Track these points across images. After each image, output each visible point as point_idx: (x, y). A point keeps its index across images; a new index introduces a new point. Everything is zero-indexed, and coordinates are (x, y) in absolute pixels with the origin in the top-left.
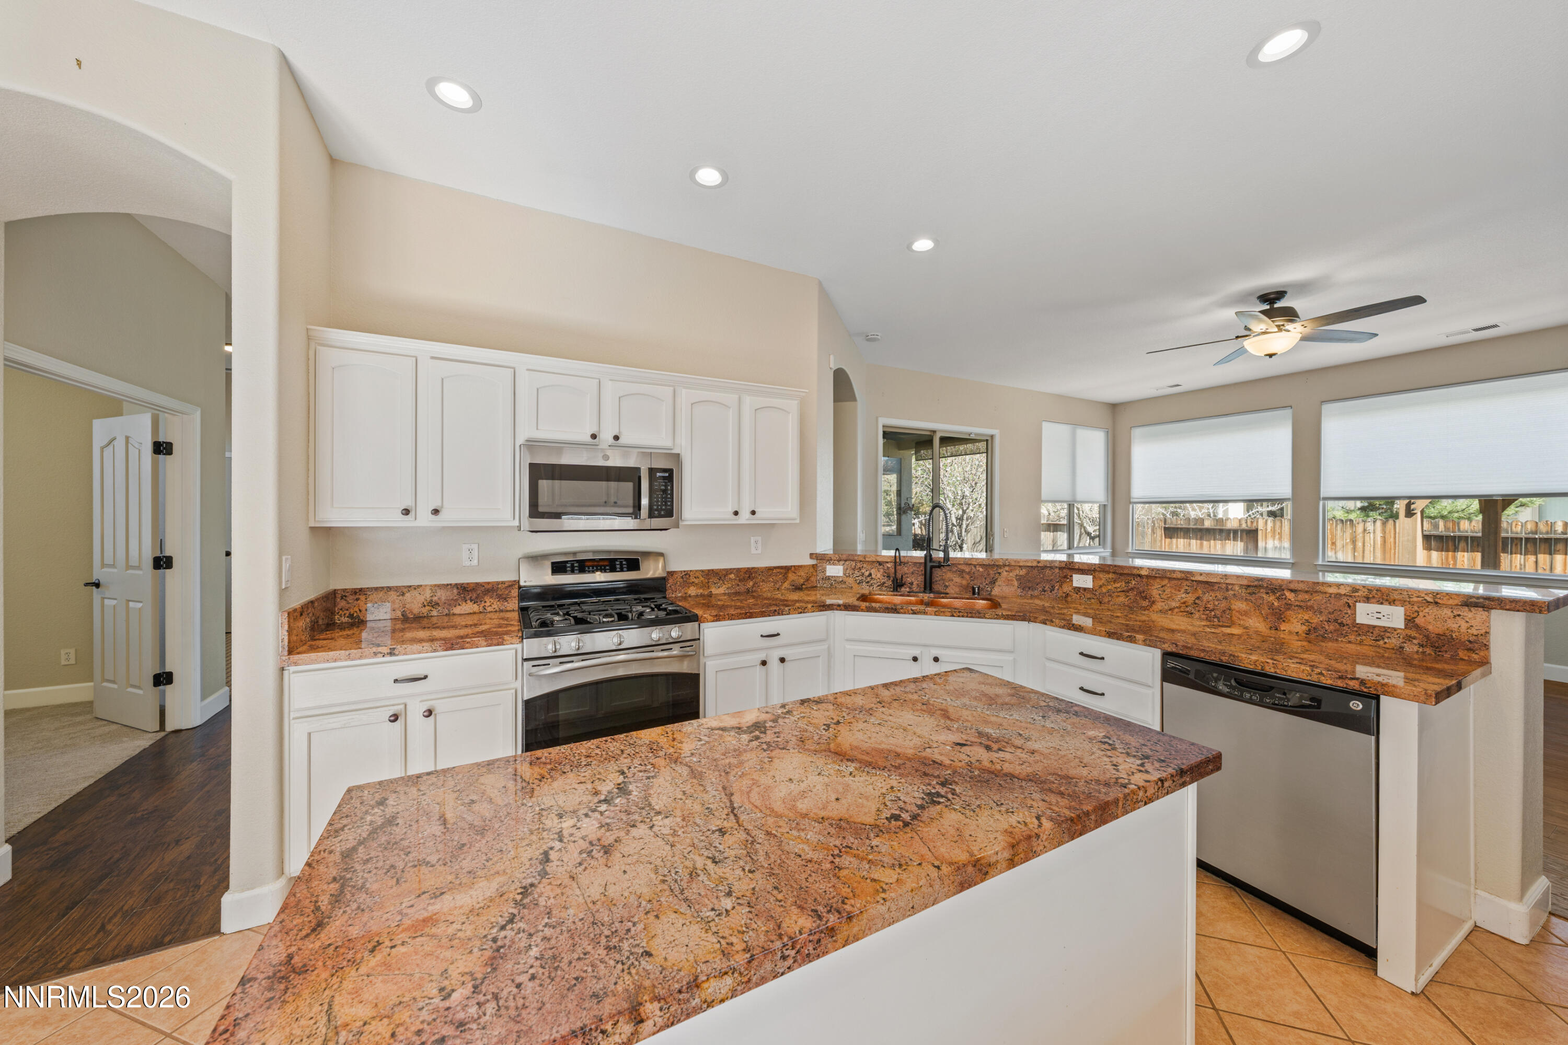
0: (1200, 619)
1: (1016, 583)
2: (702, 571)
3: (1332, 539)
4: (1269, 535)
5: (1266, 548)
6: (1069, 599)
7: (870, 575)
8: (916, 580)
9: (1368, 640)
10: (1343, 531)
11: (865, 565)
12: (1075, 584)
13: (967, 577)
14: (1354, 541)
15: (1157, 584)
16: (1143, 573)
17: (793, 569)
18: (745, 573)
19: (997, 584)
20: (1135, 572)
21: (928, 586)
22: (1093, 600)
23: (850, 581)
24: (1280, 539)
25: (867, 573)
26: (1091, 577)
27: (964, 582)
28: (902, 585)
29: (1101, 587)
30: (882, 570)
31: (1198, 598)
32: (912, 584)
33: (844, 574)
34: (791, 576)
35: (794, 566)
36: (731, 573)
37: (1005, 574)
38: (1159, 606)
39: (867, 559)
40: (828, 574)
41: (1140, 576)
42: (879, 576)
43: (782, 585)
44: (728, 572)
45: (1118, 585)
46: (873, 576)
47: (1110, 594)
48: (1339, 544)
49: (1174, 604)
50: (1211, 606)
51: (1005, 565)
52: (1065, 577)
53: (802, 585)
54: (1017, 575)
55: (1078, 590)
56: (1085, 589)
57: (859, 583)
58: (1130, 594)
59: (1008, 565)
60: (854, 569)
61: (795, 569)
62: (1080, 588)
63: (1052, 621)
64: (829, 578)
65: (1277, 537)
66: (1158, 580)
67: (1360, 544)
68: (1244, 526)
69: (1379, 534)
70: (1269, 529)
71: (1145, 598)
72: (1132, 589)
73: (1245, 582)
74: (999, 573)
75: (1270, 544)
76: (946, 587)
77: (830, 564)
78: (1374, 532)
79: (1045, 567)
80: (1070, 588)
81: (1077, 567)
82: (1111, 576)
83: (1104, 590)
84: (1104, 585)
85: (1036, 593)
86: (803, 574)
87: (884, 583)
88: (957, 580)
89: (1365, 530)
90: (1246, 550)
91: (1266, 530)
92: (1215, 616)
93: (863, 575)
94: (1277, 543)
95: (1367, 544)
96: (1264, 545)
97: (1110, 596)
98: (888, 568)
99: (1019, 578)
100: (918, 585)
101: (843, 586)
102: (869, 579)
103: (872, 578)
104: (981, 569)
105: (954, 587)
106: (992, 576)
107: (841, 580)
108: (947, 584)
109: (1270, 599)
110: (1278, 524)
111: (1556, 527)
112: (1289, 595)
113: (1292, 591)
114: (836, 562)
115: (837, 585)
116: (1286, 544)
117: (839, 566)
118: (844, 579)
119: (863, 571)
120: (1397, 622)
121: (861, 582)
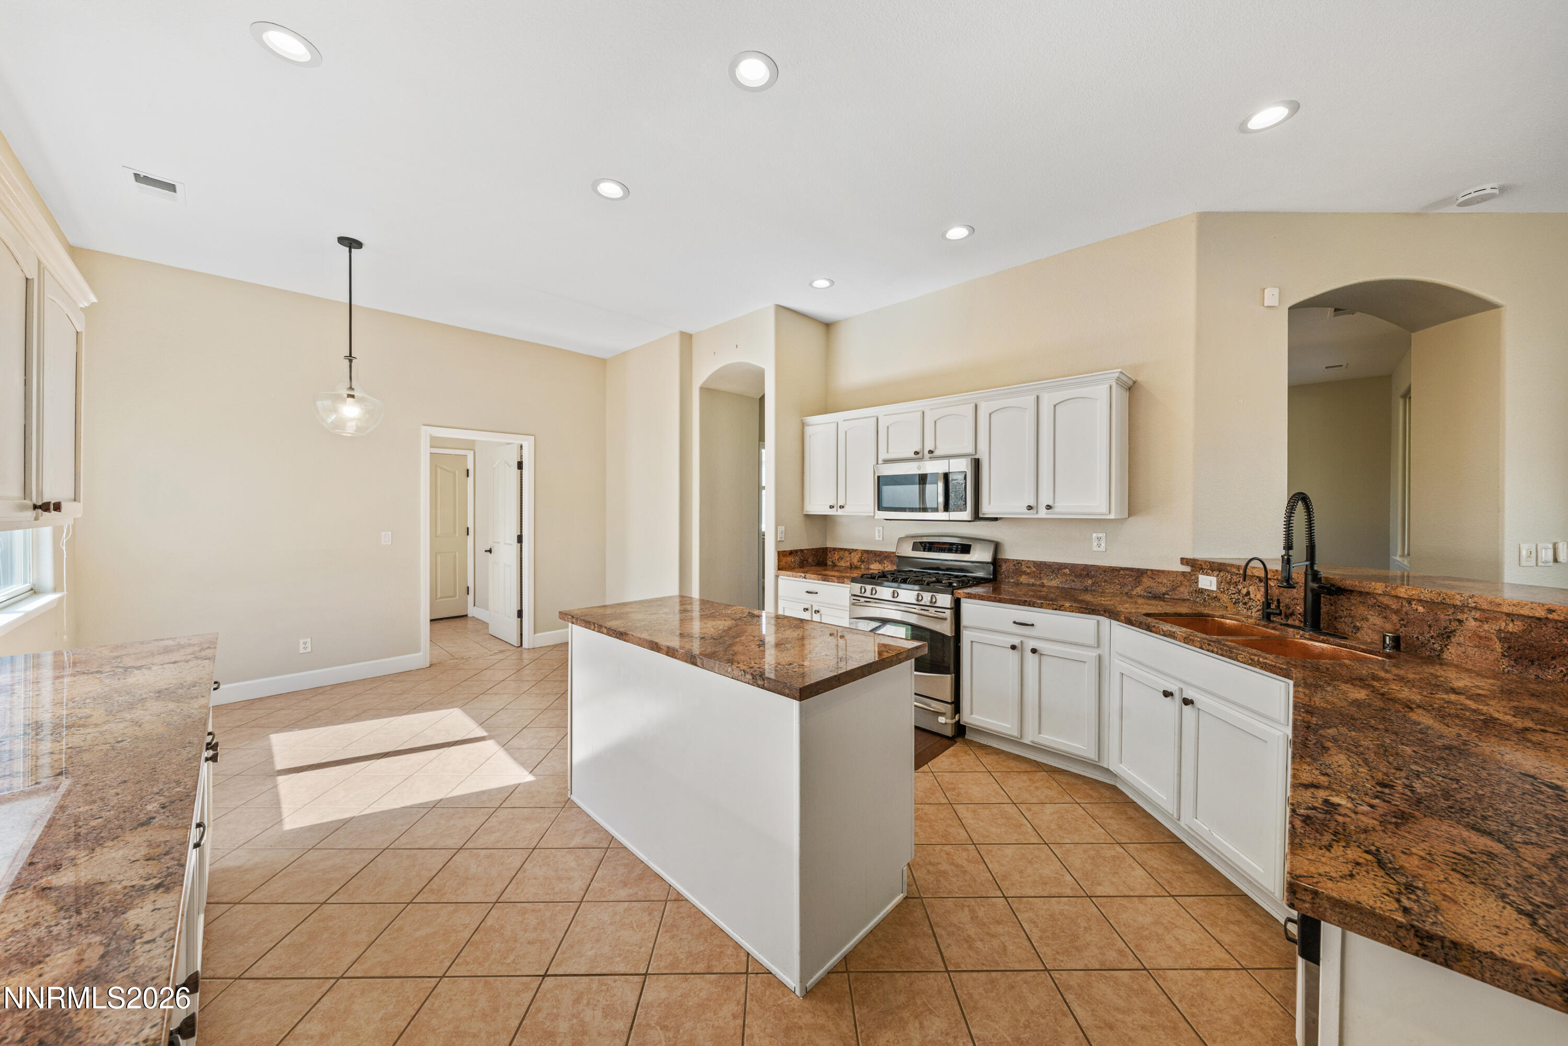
1: (1497, 646)
7: (1248, 593)
17: (1149, 573)
19: (1453, 640)
21: (1310, 620)
23: (1226, 598)
25: (1244, 591)
27: (1389, 627)
28: (1276, 612)
30: (1263, 590)
33: (1218, 588)
34: (1146, 582)
35: (1152, 570)
36: (1065, 568)
37: (1471, 624)
39: (1250, 572)
40: (1201, 585)
42: (1259, 596)
44: (1062, 566)
46: (1252, 596)
53: (1164, 594)
54: (1500, 631)
57: (1235, 603)
59: (1478, 609)
60: (1229, 583)
61: (1153, 574)
64: (1202, 591)
74: (1460, 621)
76: (1357, 629)
77: (1203, 573)
86: (1166, 581)
93: (1240, 592)
101: (1217, 604)
102: (1246, 599)
103: (1250, 599)
104: (1421, 609)
105: (1370, 632)
106: (1444, 624)
107: (1215, 595)
108: (1358, 624)
114: (1210, 572)
115: (1210, 601)
117: (1212, 578)
118: (1218, 595)
119: (1240, 588)
121: (1237, 601)
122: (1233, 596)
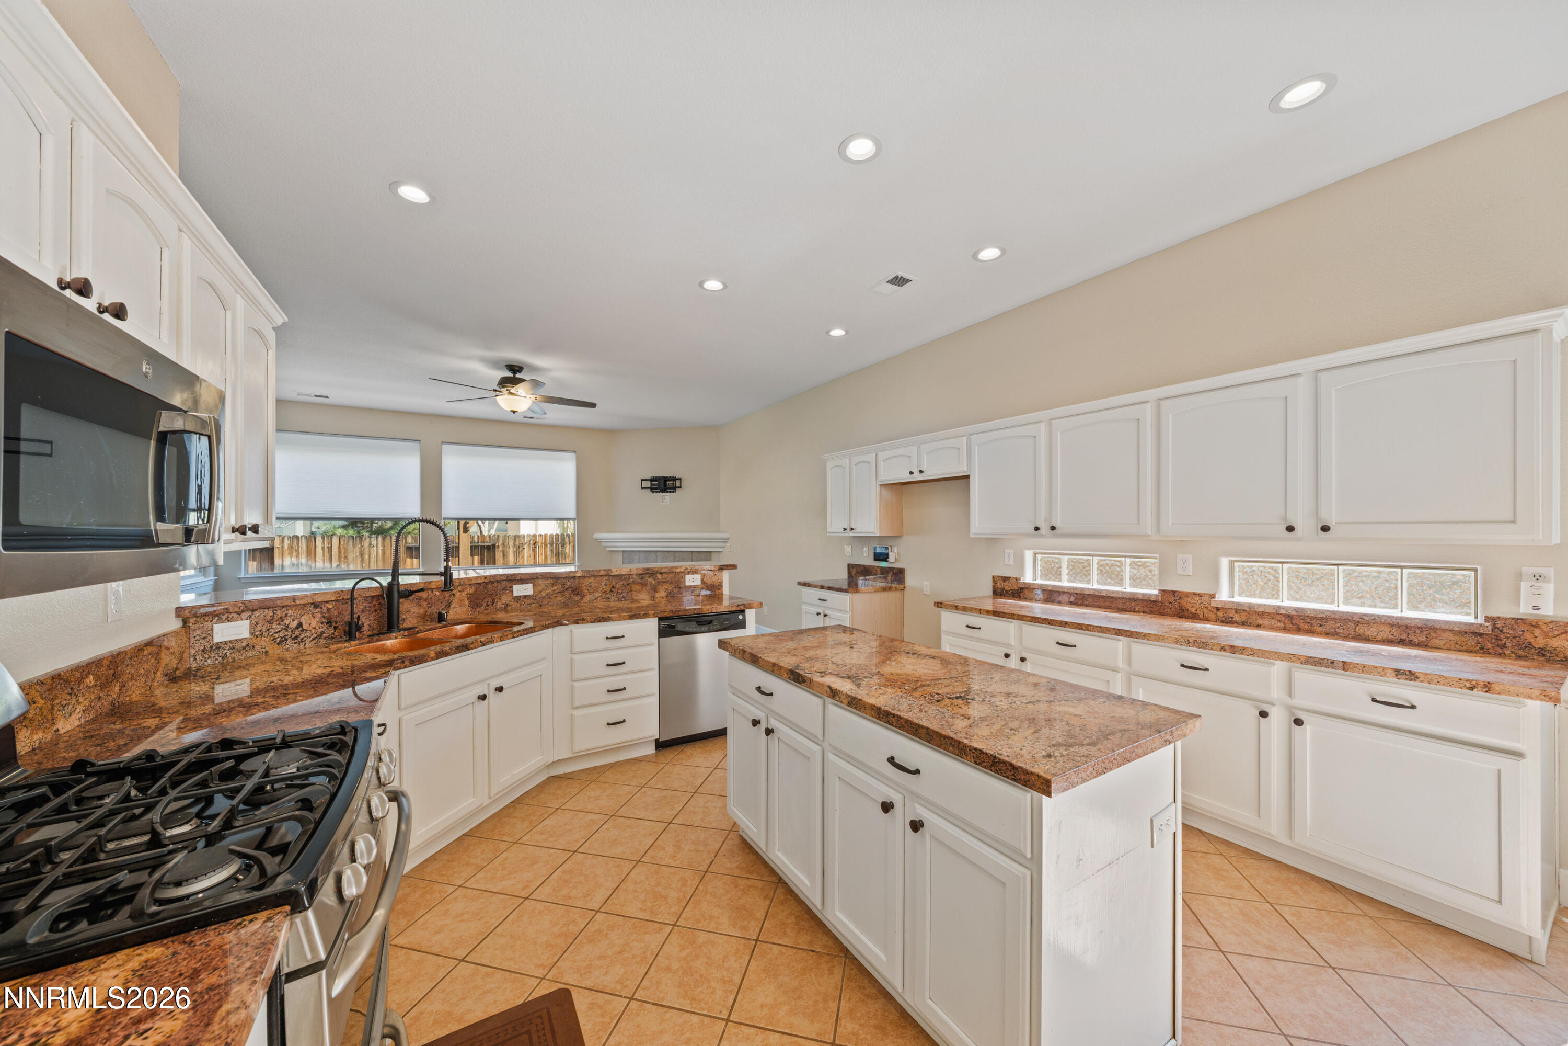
0: (614, 601)
1: (467, 603)
3: (344, 553)
4: (286, 553)
5: (283, 566)
6: (509, 608)
7: (300, 625)
9: (689, 593)
10: (354, 546)
11: (290, 612)
12: (516, 594)
13: (425, 604)
14: (362, 555)
15: (586, 582)
17: (165, 641)
18: (108, 667)
19: (451, 606)
20: (572, 575)
21: (391, 622)
22: (533, 605)
23: (265, 642)
24: (298, 556)
25: (294, 624)
26: (531, 585)
27: (422, 611)
28: (359, 628)
29: (541, 592)
30: (319, 615)
31: (613, 587)
33: (251, 633)
34: (162, 657)
36: (90, 674)
37: (458, 594)
38: (587, 598)
39: (298, 602)
40: (218, 638)
41: (574, 578)
42: (314, 624)
43: (153, 680)
45: (555, 588)
46: (305, 626)
47: (548, 596)
48: (351, 557)
49: (597, 595)
52: (505, 589)
53: (177, 670)
54: (468, 594)
55: (518, 598)
56: (525, 597)
57: (281, 642)
58: (567, 593)
59: (460, 585)
60: (270, 622)
61: (168, 641)
62: (520, 597)
63: (584, 619)
64: (218, 646)
66: (587, 579)
67: (366, 557)
69: (380, 547)
70: (286, 546)
71: (578, 594)
72: (567, 589)
73: (641, 572)
74: (454, 594)
75: (287, 561)
76: (403, 620)
77: (220, 621)
78: (377, 546)
79: (487, 583)
80: (510, 599)
81: (519, 578)
82: (549, 581)
83: (543, 594)
84: (543, 590)
85: (482, 609)
86: (174, 649)
87: (323, 633)
88: (420, 609)
89: (370, 544)
90: (260, 569)
91: (283, 547)
92: (623, 597)
93: (286, 627)
94: (294, 560)
95: (372, 556)
96: (281, 562)
97: (549, 598)
98: (328, 610)
99: (471, 596)
101: (250, 654)
102: (297, 633)
103: (303, 630)
104: (438, 593)
105: (411, 619)
106: (447, 598)
107: (244, 644)
108: (404, 617)
109: (651, 580)
110: (295, 541)
111: (476, 540)
112: (659, 576)
113: (661, 573)
114: (235, 615)
115: (237, 656)
116: (303, 560)
117: (241, 622)
118: (251, 642)
119: (287, 622)
120: (698, 582)
121: (284, 640)
122: (276, 635)
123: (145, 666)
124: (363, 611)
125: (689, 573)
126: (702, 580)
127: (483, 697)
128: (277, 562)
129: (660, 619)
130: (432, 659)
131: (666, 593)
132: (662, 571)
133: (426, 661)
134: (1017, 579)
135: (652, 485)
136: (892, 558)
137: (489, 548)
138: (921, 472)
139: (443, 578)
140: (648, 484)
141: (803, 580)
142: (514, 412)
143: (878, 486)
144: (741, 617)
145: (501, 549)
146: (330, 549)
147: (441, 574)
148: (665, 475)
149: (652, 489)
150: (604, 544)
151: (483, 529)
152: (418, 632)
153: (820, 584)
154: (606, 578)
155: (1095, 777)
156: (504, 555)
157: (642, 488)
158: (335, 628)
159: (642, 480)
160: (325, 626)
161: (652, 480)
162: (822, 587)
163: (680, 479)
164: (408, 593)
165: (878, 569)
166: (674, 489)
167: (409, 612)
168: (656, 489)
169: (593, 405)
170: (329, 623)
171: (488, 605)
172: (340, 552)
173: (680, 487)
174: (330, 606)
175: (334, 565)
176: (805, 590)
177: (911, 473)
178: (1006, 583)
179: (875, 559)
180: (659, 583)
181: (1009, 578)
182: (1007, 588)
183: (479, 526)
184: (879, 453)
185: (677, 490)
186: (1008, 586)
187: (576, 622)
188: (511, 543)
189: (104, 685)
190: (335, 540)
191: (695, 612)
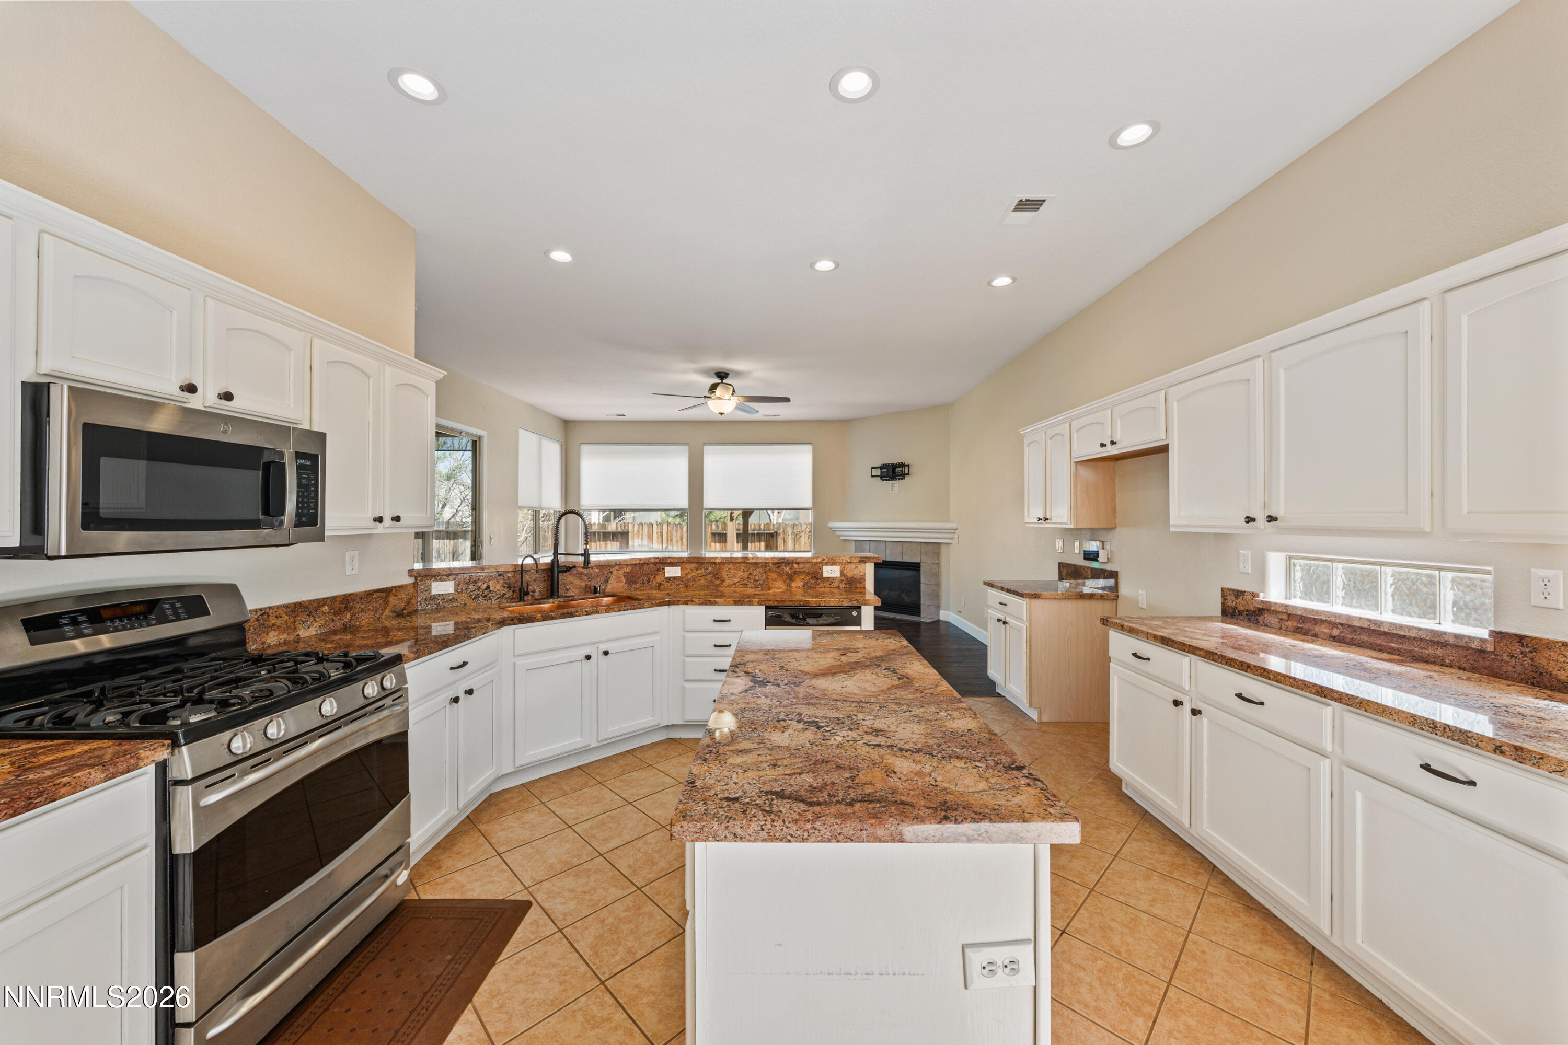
0: (751, 587)
1: (624, 580)
2: (286, 606)
4: (635, 536)
6: (662, 587)
7: (488, 587)
8: (538, 588)
9: (827, 585)
11: (481, 578)
12: (667, 575)
13: (585, 578)
15: (725, 568)
16: (718, 561)
17: (394, 590)
18: (341, 602)
19: (609, 582)
20: (712, 561)
21: (552, 591)
22: (680, 586)
23: (463, 598)
25: (485, 586)
26: (680, 568)
27: (583, 584)
28: (527, 593)
29: (687, 574)
30: (502, 581)
31: (750, 574)
32: (534, 591)
33: (456, 591)
34: (393, 600)
35: (395, 587)
36: (324, 605)
37: (615, 572)
38: (727, 583)
40: (434, 592)
41: (714, 563)
42: (498, 587)
43: (382, 614)
45: (699, 572)
46: (492, 588)
47: (694, 579)
49: (736, 580)
50: (757, 578)
51: (616, 565)
52: (658, 570)
53: (403, 610)
54: (624, 573)
55: (669, 579)
56: (674, 578)
57: (475, 598)
58: (709, 577)
59: (619, 565)
60: (468, 583)
61: (396, 591)
62: (670, 577)
63: (693, 601)
64: (434, 597)
65: (640, 537)
66: (726, 565)
68: (619, 529)
70: (635, 532)
71: (717, 579)
72: (709, 573)
73: (776, 561)
74: (611, 572)
76: (567, 590)
77: (436, 580)
79: (643, 565)
80: (662, 579)
81: (670, 561)
82: (694, 565)
83: (689, 577)
84: (689, 572)
85: (638, 586)
86: (404, 596)
87: (504, 594)
88: (578, 582)
90: (623, 544)
92: (760, 584)
93: (479, 588)
94: (640, 541)
97: (694, 580)
98: (509, 578)
99: (626, 575)
100: (540, 592)
101: (454, 604)
102: (486, 592)
103: (490, 591)
106: (606, 575)
107: (451, 597)
108: (564, 587)
109: (787, 569)
110: (641, 527)
111: (762, 527)
112: (796, 566)
113: (797, 563)
114: (445, 577)
115: (446, 605)
116: (646, 542)
117: (449, 582)
118: (455, 596)
119: (479, 584)
120: (837, 574)
121: (477, 597)
122: (472, 593)
123: (374, 605)
124: (535, 581)
125: (827, 564)
126: (842, 572)
127: (588, 657)
128: (630, 543)
129: (767, 608)
130: (539, 620)
131: (802, 583)
132: (798, 561)
133: (533, 622)
134: (1254, 595)
135: (882, 472)
136: (1102, 557)
137: (772, 535)
138: (1113, 443)
139: (581, 559)
140: (878, 472)
141: (988, 579)
142: (721, 414)
143: (1073, 465)
144: (855, 613)
145: (782, 536)
146: (662, 533)
147: (582, 555)
148: (895, 462)
149: (882, 477)
150: (838, 533)
151: (772, 518)
152: (572, 600)
153: (1000, 585)
154: (744, 565)
155: (764, 840)
156: (784, 542)
157: (872, 476)
158: (514, 591)
159: (872, 468)
160: (506, 590)
161: (881, 468)
162: (1002, 589)
163: (908, 465)
164: (568, 569)
165: (1089, 571)
166: (903, 476)
167: (571, 584)
168: (884, 476)
169: (787, 400)
170: (509, 587)
171: (643, 583)
172: (668, 536)
173: (908, 474)
174: (509, 575)
175: (664, 547)
176: (990, 591)
177: (1103, 445)
178: (1239, 601)
179: (1085, 558)
180: (795, 573)
181: (1243, 593)
182: (1241, 608)
183: (769, 515)
184: (1073, 423)
185: (907, 477)
186: (1241, 604)
187: (686, 603)
188: (790, 530)
189: (339, 612)
190: (665, 527)
191: (802, 603)
